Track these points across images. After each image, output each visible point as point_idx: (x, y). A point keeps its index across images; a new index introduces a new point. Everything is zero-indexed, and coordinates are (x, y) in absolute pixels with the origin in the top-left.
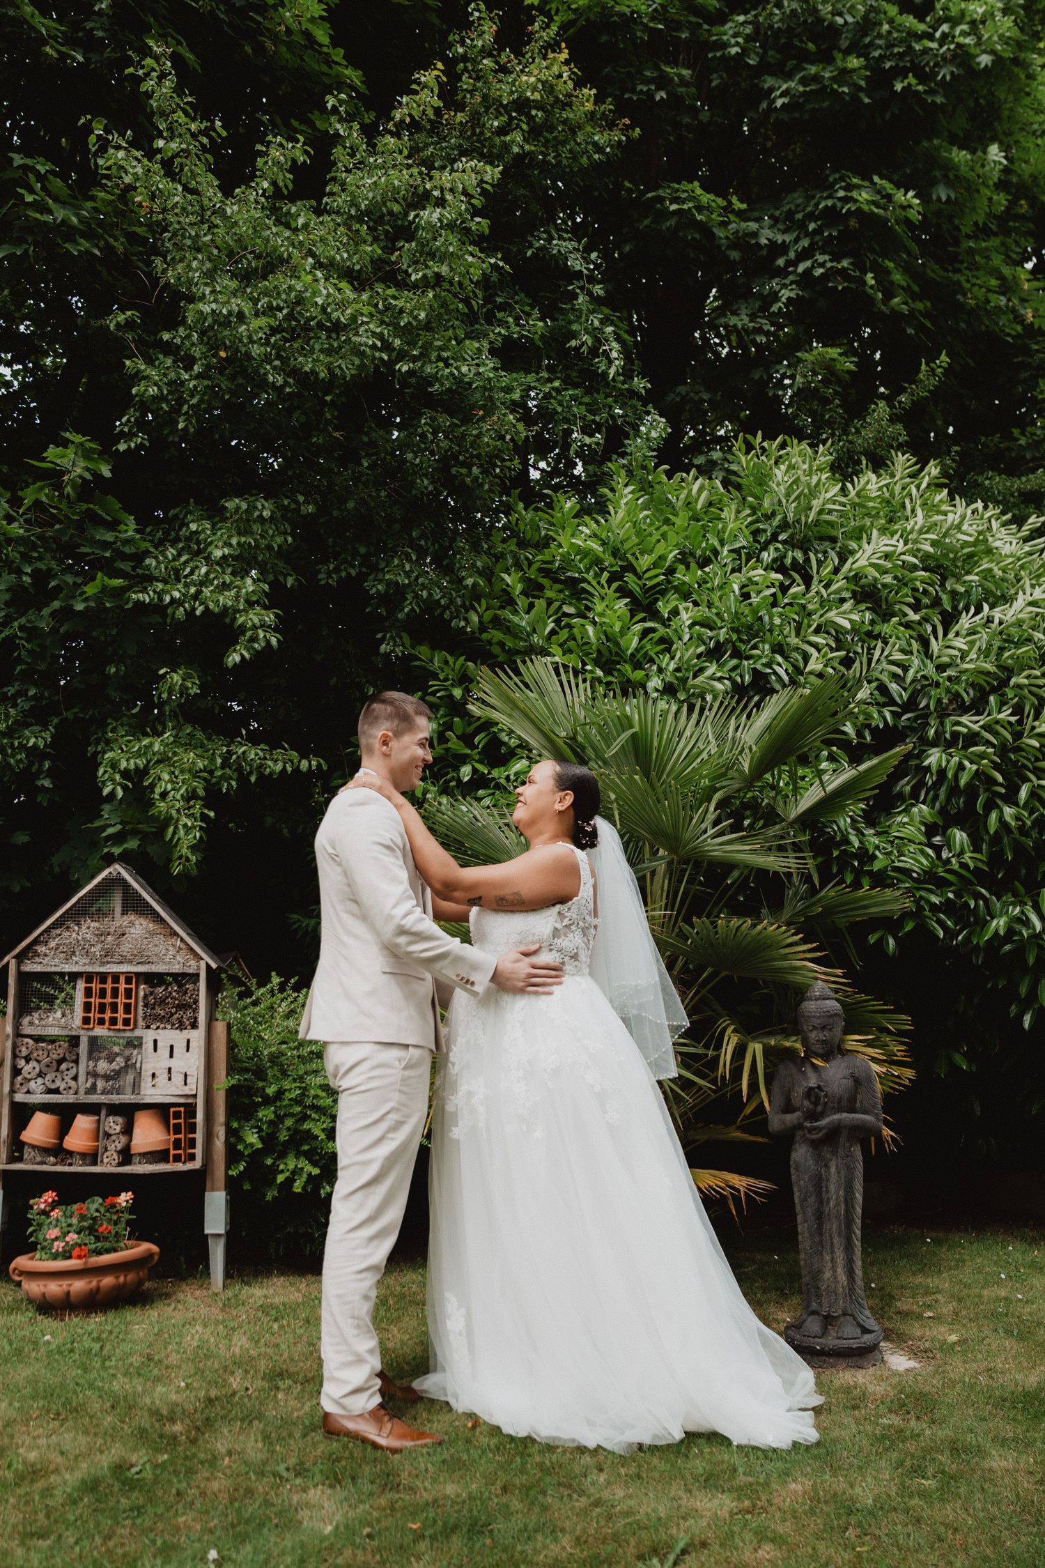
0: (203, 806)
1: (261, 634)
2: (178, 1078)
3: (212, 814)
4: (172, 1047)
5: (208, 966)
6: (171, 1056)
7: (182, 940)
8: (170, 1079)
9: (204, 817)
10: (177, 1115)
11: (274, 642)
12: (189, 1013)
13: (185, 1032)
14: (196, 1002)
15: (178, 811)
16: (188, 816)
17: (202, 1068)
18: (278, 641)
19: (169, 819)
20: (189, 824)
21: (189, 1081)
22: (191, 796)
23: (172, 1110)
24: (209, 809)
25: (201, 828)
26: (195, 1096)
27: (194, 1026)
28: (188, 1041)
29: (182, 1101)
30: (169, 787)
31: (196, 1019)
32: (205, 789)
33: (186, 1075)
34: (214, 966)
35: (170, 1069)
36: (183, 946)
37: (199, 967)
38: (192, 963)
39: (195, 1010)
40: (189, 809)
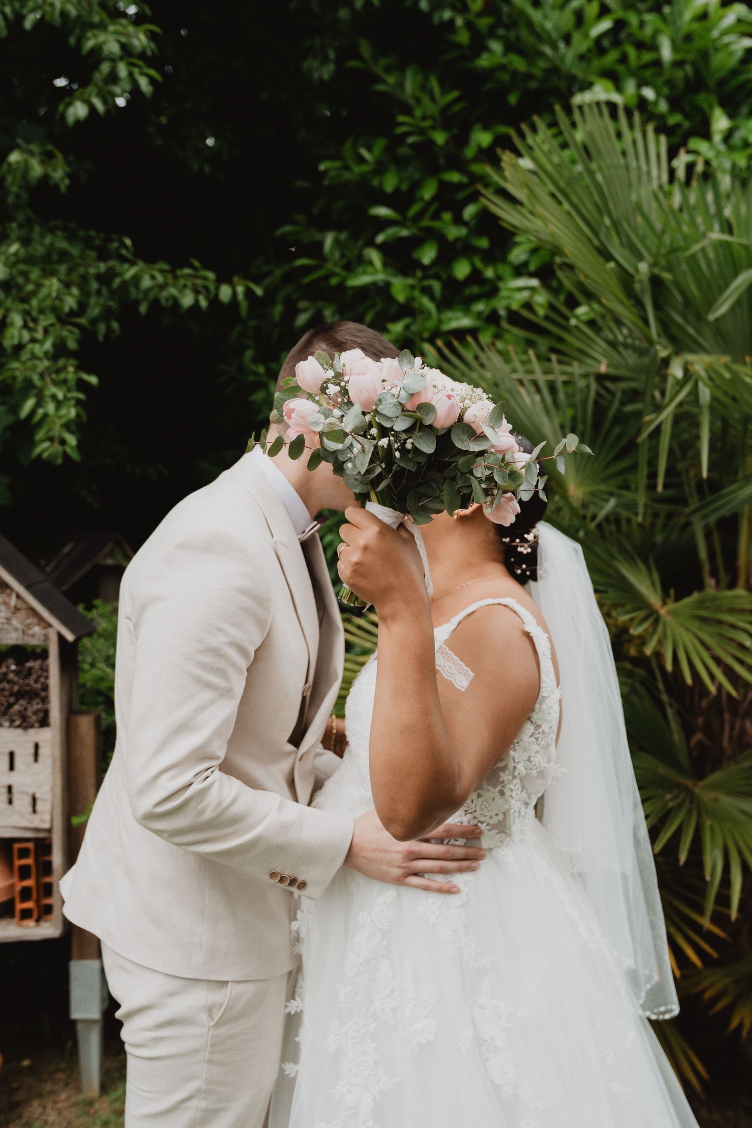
0: (79, 368)
1: (122, 70)
2: (22, 803)
3: (93, 380)
4: (12, 755)
5: (61, 638)
6: (12, 767)
7: (18, 596)
8: (10, 802)
9: (82, 385)
10: (24, 853)
11: (144, 84)
12: (36, 705)
13: (32, 732)
14: (45, 688)
15: (42, 376)
16: (56, 383)
17: (58, 790)
18: (152, 81)
19: (29, 385)
20: (60, 395)
21: (39, 806)
22: (60, 351)
23: (17, 846)
24: (89, 372)
25: (78, 402)
26: (50, 831)
27: (44, 722)
28: (37, 747)
29: (29, 835)
30: (26, 336)
31: (46, 713)
32: (79, 342)
33: (34, 800)
34: (70, 637)
35: (10, 789)
36: (20, 605)
37: (46, 637)
38: (37, 629)
39: (45, 700)
40: (58, 371)
